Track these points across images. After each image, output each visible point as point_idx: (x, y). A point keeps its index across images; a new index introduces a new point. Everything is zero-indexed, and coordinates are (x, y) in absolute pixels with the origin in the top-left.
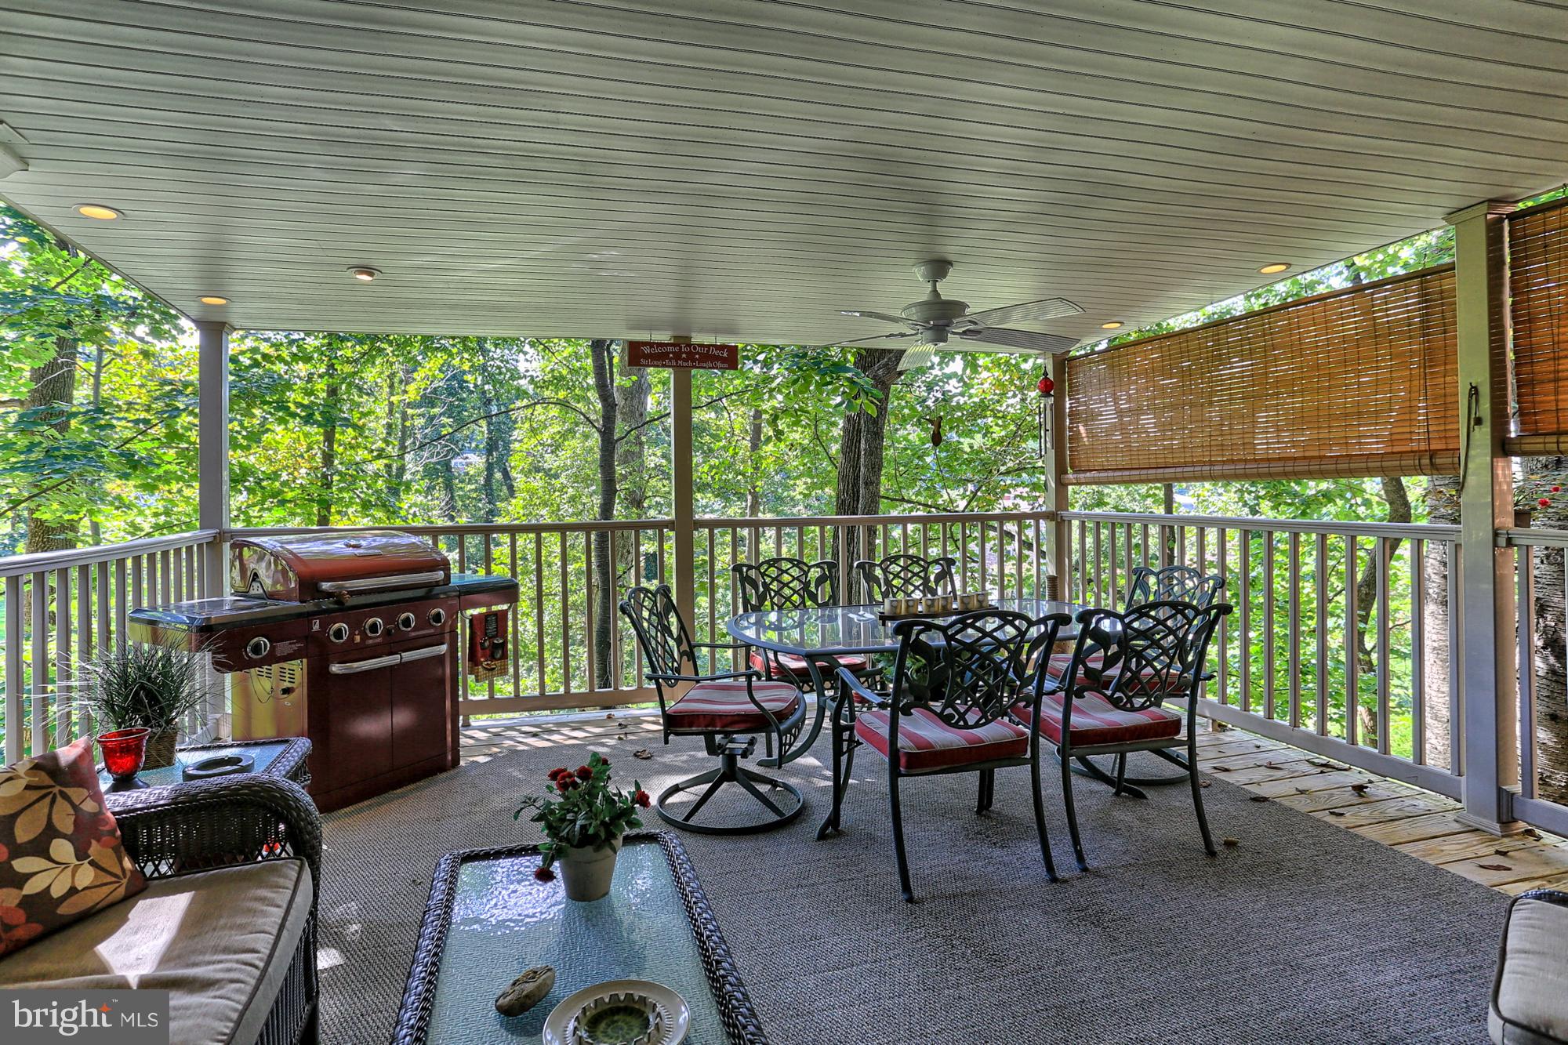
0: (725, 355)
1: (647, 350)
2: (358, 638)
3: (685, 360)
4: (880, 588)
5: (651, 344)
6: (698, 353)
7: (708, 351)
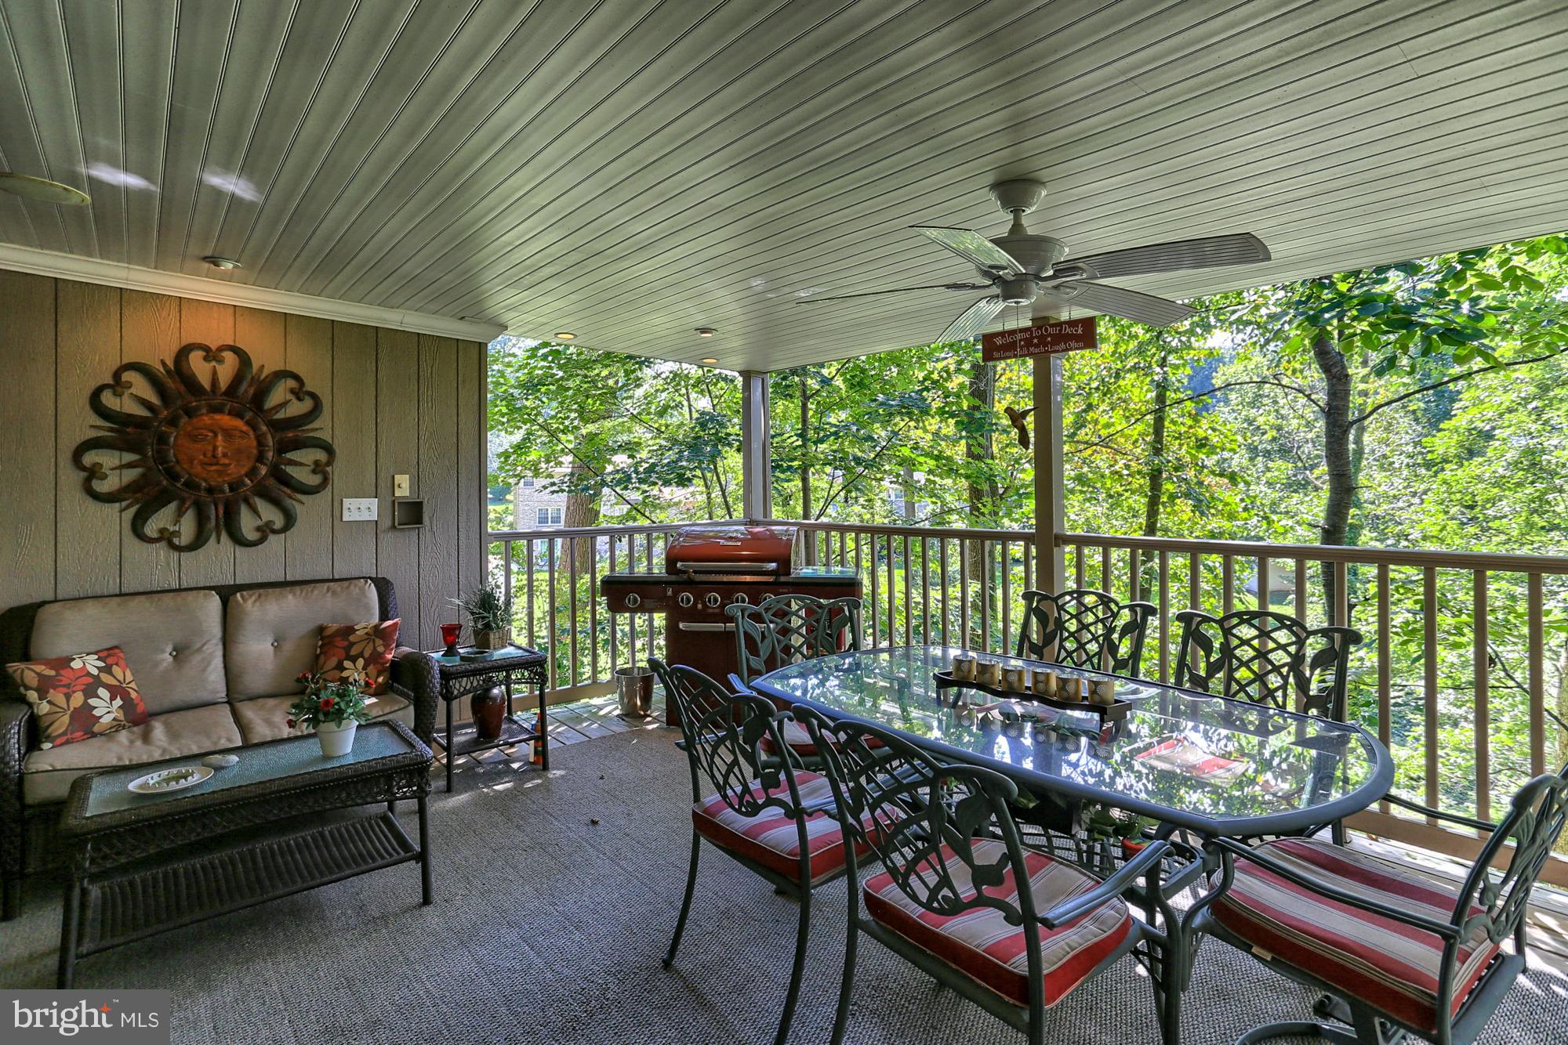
0: (1080, 332)
1: (999, 341)
2: (700, 606)
3: (1037, 346)
4: (1208, 656)
5: (1002, 334)
6: (1050, 335)
7: (1060, 330)
